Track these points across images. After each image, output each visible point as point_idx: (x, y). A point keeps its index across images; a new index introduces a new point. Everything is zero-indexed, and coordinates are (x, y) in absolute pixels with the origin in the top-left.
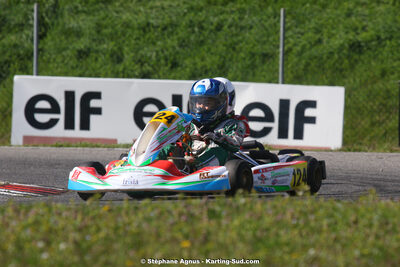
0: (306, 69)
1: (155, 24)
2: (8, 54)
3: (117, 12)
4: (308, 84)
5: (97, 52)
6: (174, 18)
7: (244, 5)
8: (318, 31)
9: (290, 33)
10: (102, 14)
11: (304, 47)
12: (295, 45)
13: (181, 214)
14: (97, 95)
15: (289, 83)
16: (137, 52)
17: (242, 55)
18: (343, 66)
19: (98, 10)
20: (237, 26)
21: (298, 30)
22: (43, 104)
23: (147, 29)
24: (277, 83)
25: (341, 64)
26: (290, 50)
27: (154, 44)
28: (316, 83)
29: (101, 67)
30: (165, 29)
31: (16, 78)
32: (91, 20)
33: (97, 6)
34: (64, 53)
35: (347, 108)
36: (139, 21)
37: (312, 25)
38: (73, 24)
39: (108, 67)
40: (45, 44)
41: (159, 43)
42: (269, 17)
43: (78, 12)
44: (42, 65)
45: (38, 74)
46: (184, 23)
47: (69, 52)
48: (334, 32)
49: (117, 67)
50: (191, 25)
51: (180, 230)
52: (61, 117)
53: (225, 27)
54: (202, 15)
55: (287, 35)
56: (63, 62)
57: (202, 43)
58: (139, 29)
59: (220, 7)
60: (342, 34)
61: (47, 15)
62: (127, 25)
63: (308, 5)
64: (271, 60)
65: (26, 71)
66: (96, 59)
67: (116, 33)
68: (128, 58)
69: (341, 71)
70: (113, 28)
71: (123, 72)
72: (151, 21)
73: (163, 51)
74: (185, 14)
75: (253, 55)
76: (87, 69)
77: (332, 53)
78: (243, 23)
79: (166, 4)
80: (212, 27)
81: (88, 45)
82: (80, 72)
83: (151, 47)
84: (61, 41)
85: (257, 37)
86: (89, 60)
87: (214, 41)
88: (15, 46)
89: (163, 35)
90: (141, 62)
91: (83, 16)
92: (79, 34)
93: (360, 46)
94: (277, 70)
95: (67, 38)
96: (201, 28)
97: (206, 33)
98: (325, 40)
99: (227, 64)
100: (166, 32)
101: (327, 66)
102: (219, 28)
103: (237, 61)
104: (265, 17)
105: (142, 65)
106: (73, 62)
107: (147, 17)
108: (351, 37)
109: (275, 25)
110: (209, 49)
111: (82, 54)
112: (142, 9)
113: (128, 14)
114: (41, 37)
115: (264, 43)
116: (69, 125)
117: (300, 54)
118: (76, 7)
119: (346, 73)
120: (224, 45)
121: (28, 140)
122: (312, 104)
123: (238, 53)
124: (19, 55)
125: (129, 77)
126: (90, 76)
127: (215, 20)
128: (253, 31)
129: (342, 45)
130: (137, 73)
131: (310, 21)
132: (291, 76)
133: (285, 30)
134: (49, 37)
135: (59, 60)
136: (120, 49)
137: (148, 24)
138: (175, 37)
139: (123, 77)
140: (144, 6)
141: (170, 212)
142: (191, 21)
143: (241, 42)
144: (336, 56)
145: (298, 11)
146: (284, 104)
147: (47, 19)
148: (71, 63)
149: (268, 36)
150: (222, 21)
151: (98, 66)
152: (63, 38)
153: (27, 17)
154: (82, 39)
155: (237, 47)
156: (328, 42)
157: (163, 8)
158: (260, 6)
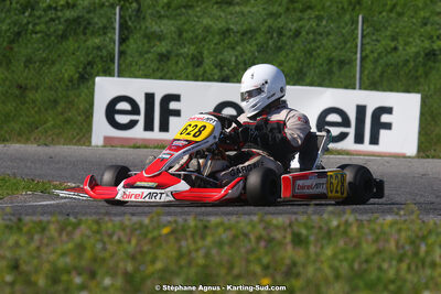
0: (381, 75)
1: (235, 30)
2: (91, 56)
3: (199, 18)
4: (384, 90)
5: (177, 55)
6: (254, 24)
7: (322, 13)
8: (394, 38)
9: (367, 40)
10: (183, 18)
11: (379, 54)
12: (372, 52)
13: (259, 238)
14: (177, 98)
15: (366, 89)
16: (216, 57)
17: (320, 61)
18: (419, 74)
19: (180, 15)
20: (314, 33)
21: (374, 38)
22: (123, 106)
23: (227, 34)
24: (354, 88)
25: (417, 71)
26: (367, 56)
27: (233, 48)
28: (391, 90)
29: (182, 70)
30: (244, 33)
31: (98, 79)
32: (173, 25)
33: (179, 11)
34: (146, 56)
35: (422, 114)
36: (220, 26)
37: (388, 33)
38: (155, 28)
39: (189, 70)
40: (128, 46)
41: (239, 48)
42: (346, 24)
43: (160, 17)
44: (123, 66)
45: (119, 76)
46: (263, 29)
47: (149, 55)
48: (411, 40)
49: (197, 70)
50: (270, 31)
51: (259, 260)
52: (141, 118)
53: (304, 33)
54: (281, 21)
55: (365, 42)
56: (144, 65)
57: (280, 49)
58: (219, 34)
59: (299, 14)
60: (419, 42)
61: (130, 19)
62: (207, 29)
63: (384, 14)
64: (348, 66)
65: (108, 72)
66: (177, 63)
67: (197, 38)
68: (208, 62)
69: (417, 78)
70: (193, 32)
71: (203, 75)
72: (232, 26)
73: (242, 56)
74: (264, 21)
75: (330, 61)
76: (168, 72)
77: (407, 61)
78: (320, 30)
79: (246, 10)
80: (291, 33)
81: (169, 48)
82: (160, 75)
83: (231, 52)
84: (143, 44)
85: (335, 43)
86: (169, 63)
87: (293, 47)
88: (99, 48)
89: (242, 40)
90: (220, 66)
91: (165, 21)
92: (160, 38)
93: (434, 55)
94: (354, 76)
95: (149, 42)
96: (280, 34)
97: (284, 39)
98: (401, 48)
99: (305, 70)
100: (245, 38)
101: (402, 73)
102: (297, 34)
103: (314, 67)
104: (343, 24)
105: (221, 69)
106: (154, 66)
107: (227, 22)
108: (427, 46)
109: (353, 31)
110: (287, 54)
111: (164, 57)
112: (222, 14)
113: (209, 20)
114: (123, 40)
115: (342, 49)
116: (149, 126)
117: (376, 61)
118: (158, 12)
119: (422, 80)
120: (303, 51)
121: (108, 141)
122: (389, 110)
123: (315, 59)
124: (101, 57)
125: (209, 80)
126: (171, 79)
127: (293, 26)
128: (331, 38)
129: (418, 54)
130: (216, 77)
131: (386, 29)
132: (367, 82)
133: (363, 37)
134: (131, 41)
135: (141, 62)
136: (201, 53)
137: (228, 30)
138: (254, 42)
139: (203, 80)
140: (224, 11)
141: (246, 235)
142: (270, 27)
143: (319, 48)
144: (412, 64)
145: (375, 18)
146: (361, 110)
147: (130, 23)
148: (152, 66)
149: (346, 43)
150: (301, 27)
151: (179, 69)
152: (145, 41)
153: (111, 21)
154: (163, 43)
155: (314, 53)
156: (404, 49)
157: (243, 14)
158: (338, 13)
